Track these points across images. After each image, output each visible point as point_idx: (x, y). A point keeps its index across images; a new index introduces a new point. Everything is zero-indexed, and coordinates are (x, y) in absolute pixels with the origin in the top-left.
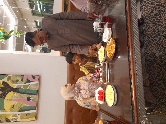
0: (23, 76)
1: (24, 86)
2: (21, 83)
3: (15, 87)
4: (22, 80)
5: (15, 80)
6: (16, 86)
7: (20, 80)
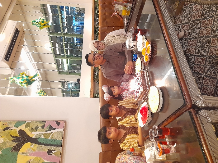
0: (45, 121)
1: (45, 135)
2: (42, 131)
3: (34, 137)
4: (43, 127)
5: (34, 127)
6: (35, 135)
7: (41, 127)
